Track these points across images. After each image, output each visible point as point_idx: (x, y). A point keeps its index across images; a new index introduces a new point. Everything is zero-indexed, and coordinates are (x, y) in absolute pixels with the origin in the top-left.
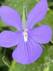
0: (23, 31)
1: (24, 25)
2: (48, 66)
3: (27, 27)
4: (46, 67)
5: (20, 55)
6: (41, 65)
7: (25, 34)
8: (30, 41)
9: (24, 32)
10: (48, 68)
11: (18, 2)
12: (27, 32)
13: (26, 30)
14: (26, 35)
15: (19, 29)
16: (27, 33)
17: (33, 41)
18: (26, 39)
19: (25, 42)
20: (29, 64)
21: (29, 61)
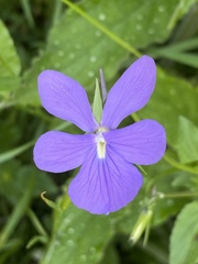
0: (95, 133)
1: (99, 119)
2: (150, 207)
3: (104, 124)
4: (146, 209)
5: (88, 191)
7: (100, 140)
9: (98, 135)
10: (150, 213)
12: (105, 136)
13: (102, 130)
14: (102, 144)
15: (84, 128)
18: (101, 153)
19: (99, 160)
21: (109, 206)
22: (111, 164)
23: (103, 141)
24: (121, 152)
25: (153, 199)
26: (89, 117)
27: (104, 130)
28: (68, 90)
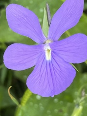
0: (44, 44)
1: (46, 34)
2: (81, 104)
3: (50, 38)
4: (78, 105)
5: (40, 83)
6: (69, 104)
7: (47, 48)
8: (55, 58)
9: (46, 45)
10: (81, 108)
11: (31, 2)
12: (51, 45)
13: (48, 42)
14: (49, 51)
16: (50, 47)
17: (61, 59)
18: (48, 57)
19: (47, 61)
20: (53, 96)
21: (54, 91)
22: (55, 63)
23: (49, 48)
24: (61, 56)
25: (83, 98)
26: (40, 34)
27: (50, 42)
28: (26, 16)
